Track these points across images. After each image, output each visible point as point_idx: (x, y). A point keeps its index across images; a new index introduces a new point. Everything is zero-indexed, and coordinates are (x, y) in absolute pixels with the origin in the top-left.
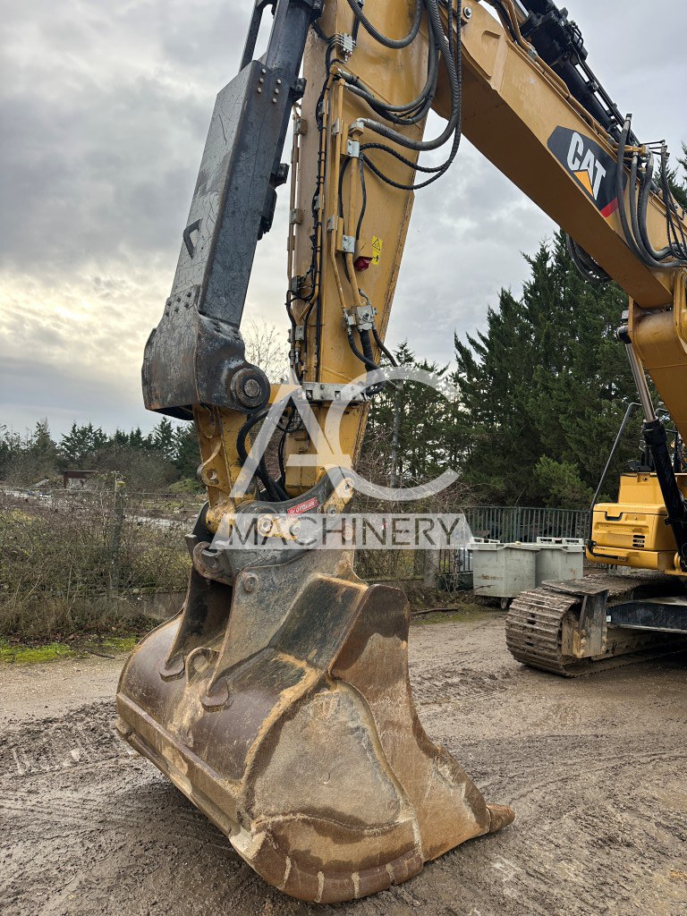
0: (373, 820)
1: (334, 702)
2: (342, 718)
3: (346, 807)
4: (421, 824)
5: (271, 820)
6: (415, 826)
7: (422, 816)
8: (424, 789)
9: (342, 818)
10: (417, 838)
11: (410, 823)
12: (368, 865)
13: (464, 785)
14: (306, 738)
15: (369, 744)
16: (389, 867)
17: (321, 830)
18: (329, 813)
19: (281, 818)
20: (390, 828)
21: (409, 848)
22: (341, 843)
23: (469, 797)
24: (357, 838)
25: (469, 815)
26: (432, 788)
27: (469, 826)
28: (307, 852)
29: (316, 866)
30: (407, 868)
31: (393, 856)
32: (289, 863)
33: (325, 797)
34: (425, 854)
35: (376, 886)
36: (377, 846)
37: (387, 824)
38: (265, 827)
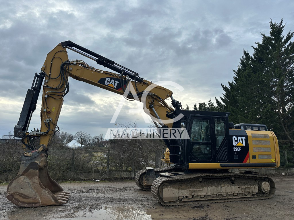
0: (31, 197)
1: (23, 178)
2: (25, 180)
3: (26, 194)
4: (41, 199)
6: (40, 200)
7: (41, 198)
8: (42, 194)
9: (25, 195)
10: (40, 201)
11: (39, 199)
12: (29, 203)
13: (51, 195)
14: (18, 183)
15: (31, 185)
16: (33, 205)
17: (20, 196)
18: (22, 194)
19: (13, 193)
20: (35, 199)
21: (39, 203)
22: (24, 199)
23: (52, 197)
24: (27, 199)
25: (53, 200)
26: (44, 194)
27: (53, 202)
28: (17, 198)
29: (19, 201)
30: (37, 205)
31: (35, 203)
32: (13, 199)
33: (21, 191)
34: (42, 204)
35: (29, 206)
36: (32, 201)
37: (34, 198)
38: (10, 193)
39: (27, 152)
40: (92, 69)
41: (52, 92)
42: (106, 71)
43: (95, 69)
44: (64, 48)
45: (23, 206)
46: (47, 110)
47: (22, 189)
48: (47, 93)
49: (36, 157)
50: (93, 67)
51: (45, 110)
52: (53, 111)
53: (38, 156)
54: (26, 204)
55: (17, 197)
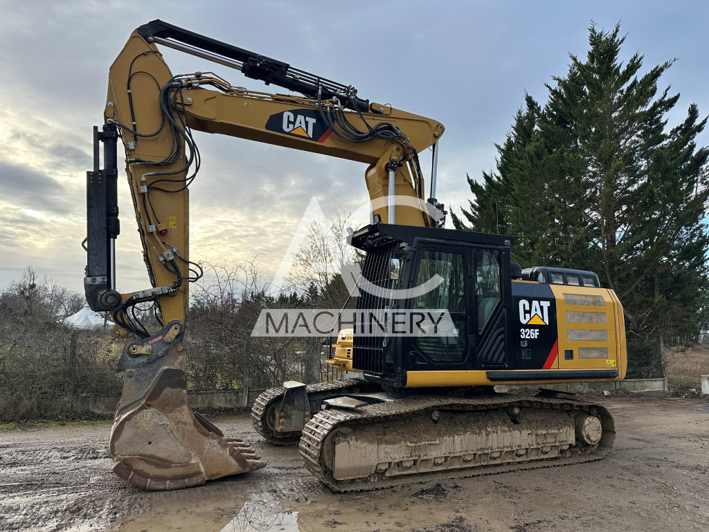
0: (177, 461)
2: (156, 420)
3: (161, 455)
4: (203, 464)
5: (122, 457)
6: (201, 465)
7: (203, 461)
8: (203, 449)
9: (159, 459)
10: (202, 469)
11: (197, 463)
12: (174, 478)
13: (228, 449)
15: (171, 431)
16: (186, 480)
17: (148, 462)
18: (152, 457)
19: (127, 457)
20: (187, 464)
21: (199, 473)
22: (160, 468)
23: (232, 454)
24: (168, 467)
25: (234, 462)
26: (209, 449)
27: (234, 467)
28: (142, 470)
29: (147, 476)
30: (195, 480)
31: (189, 476)
32: (132, 473)
33: (150, 450)
34: (208, 476)
35: (178, 486)
36: (179, 471)
37: (185, 463)
38: (120, 459)
39: (138, 345)
40: (242, 92)
41: (158, 175)
42: (277, 94)
43: (248, 92)
44: (150, 42)
45: (161, 487)
46: (158, 225)
47: (150, 443)
48: (143, 179)
49: (163, 356)
50: (242, 88)
51: (154, 226)
52: (173, 227)
53: (166, 352)
54: (168, 482)
55: (141, 466)
